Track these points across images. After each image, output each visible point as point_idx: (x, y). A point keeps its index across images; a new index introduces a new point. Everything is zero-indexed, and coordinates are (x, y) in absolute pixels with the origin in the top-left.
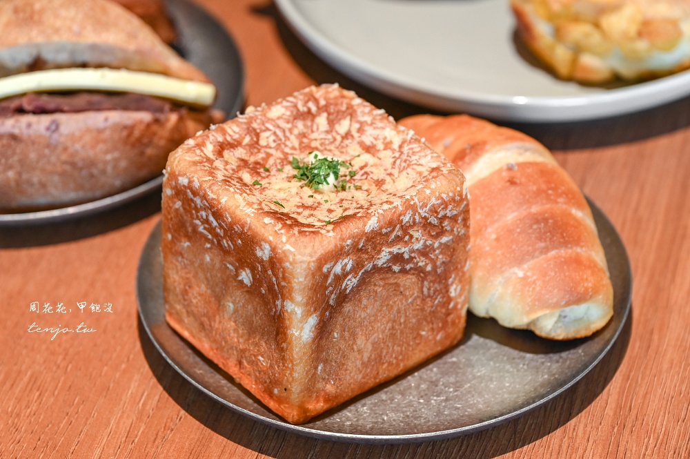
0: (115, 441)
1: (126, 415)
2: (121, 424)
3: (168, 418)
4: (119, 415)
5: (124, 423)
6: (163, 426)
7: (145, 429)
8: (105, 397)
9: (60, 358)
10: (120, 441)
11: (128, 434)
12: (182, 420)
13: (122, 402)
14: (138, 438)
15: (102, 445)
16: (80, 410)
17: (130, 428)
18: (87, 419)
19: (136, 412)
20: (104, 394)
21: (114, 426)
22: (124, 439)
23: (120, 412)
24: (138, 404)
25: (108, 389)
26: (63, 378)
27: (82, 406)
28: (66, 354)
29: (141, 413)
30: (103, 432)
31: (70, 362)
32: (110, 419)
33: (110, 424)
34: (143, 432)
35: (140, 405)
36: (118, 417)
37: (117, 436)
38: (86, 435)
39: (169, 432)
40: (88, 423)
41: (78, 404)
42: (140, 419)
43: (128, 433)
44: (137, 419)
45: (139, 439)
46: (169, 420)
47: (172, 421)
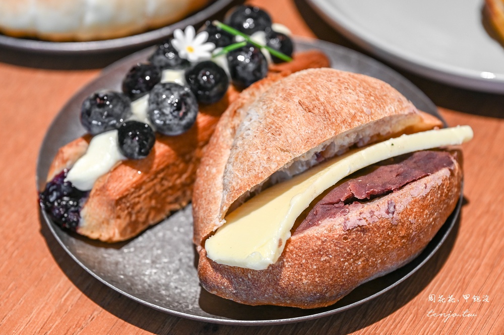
0: (31, 330)
1: (48, 307)
2: (41, 315)
3: (82, 317)
4: (42, 306)
5: (44, 314)
6: (76, 323)
7: (59, 323)
8: (36, 286)
9: (10, 243)
10: (35, 330)
11: (43, 326)
12: (93, 320)
13: (49, 294)
14: (51, 330)
15: (19, 331)
16: (11, 295)
17: (47, 320)
18: (14, 305)
19: (57, 306)
20: (36, 283)
21: (34, 316)
22: (39, 330)
23: (44, 303)
24: (61, 298)
25: (41, 280)
26: (6, 263)
27: (13, 292)
28: (17, 241)
29: (61, 307)
30: (24, 320)
31: (17, 248)
32: (33, 308)
33: (31, 313)
34: (57, 326)
35: (63, 300)
36: (41, 308)
37: (34, 326)
38: (9, 320)
39: (79, 329)
40: (14, 309)
41: (11, 290)
42: (58, 313)
43: (44, 324)
44: (56, 312)
45: (52, 332)
46: (82, 319)
47: (84, 319)
